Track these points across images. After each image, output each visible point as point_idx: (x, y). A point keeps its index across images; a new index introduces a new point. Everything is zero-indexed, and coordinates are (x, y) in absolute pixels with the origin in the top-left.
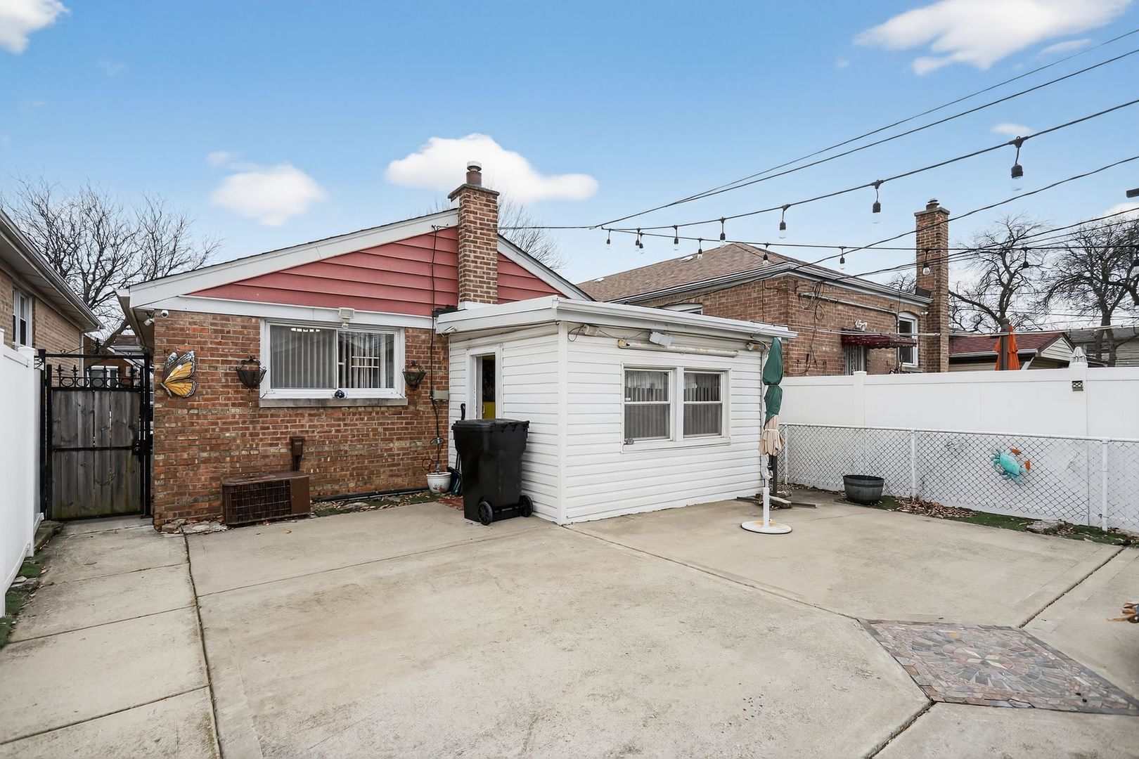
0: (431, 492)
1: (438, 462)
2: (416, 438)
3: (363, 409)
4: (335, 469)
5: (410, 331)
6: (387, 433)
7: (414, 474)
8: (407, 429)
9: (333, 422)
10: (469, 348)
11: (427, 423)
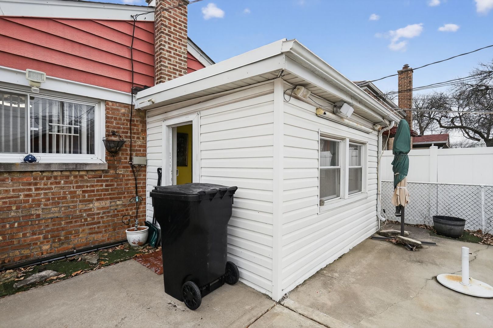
0: (130, 245)
1: (137, 217)
2: (116, 198)
3: (59, 173)
4: (24, 235)
5: (110, 104)
6: (86, 195)
7: (114, 230)
8: (107, 190)
9: (22, 187)
10: (165, 120)
11: (127, 184)
